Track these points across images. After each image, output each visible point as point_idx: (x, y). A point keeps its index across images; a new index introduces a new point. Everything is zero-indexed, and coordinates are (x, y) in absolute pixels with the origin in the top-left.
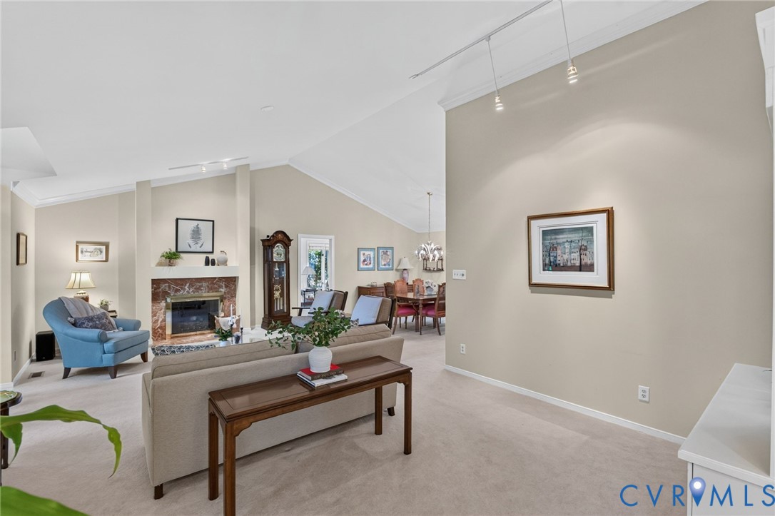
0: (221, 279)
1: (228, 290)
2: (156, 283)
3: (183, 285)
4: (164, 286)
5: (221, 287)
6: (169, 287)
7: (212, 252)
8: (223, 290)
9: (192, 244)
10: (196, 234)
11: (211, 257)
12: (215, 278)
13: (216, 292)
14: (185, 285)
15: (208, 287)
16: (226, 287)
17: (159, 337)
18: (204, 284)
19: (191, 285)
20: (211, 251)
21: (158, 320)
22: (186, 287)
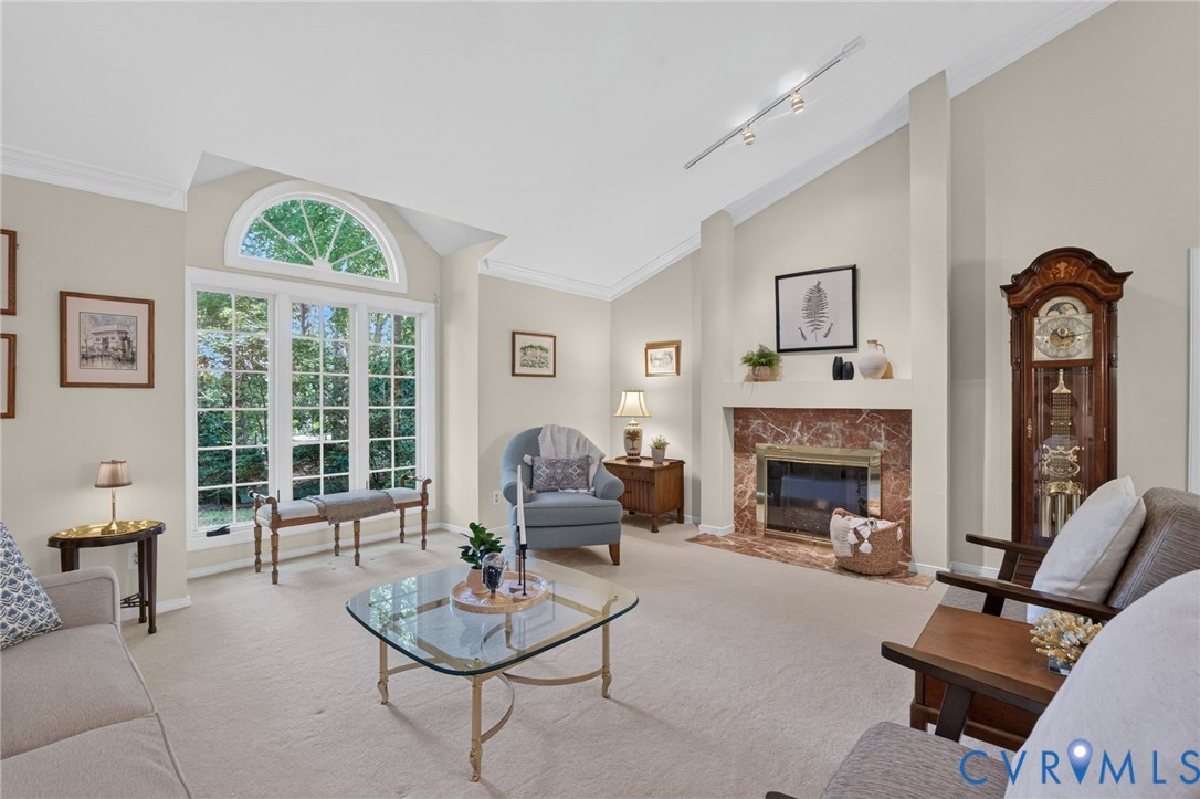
0: (875, 414)
1: (895, 446)
2: (740, 415)
3: (788, 424)
4: (755, 422)
5: (876, 436)
6: (765, 425)
7: (855, 346)
8: (881, 445)
9: (807, 331)
10: (816, 304)
11: (847, 357)
12: (859, 412)
13: (863, 447)
14: (794, 426)
15: (843, 432)
16: (889, 436)
17: (746, 527)
18: (835, 425)
19: (807, 427)
20: (851, 343)
21: (744, 492)
22: (796, 431)
